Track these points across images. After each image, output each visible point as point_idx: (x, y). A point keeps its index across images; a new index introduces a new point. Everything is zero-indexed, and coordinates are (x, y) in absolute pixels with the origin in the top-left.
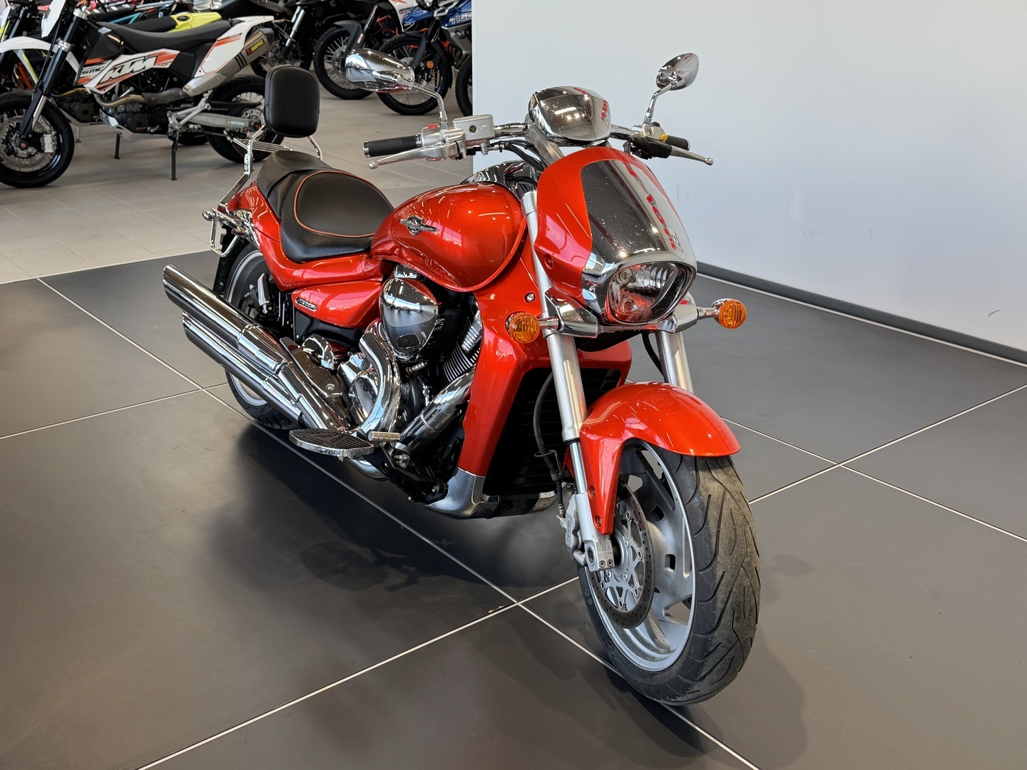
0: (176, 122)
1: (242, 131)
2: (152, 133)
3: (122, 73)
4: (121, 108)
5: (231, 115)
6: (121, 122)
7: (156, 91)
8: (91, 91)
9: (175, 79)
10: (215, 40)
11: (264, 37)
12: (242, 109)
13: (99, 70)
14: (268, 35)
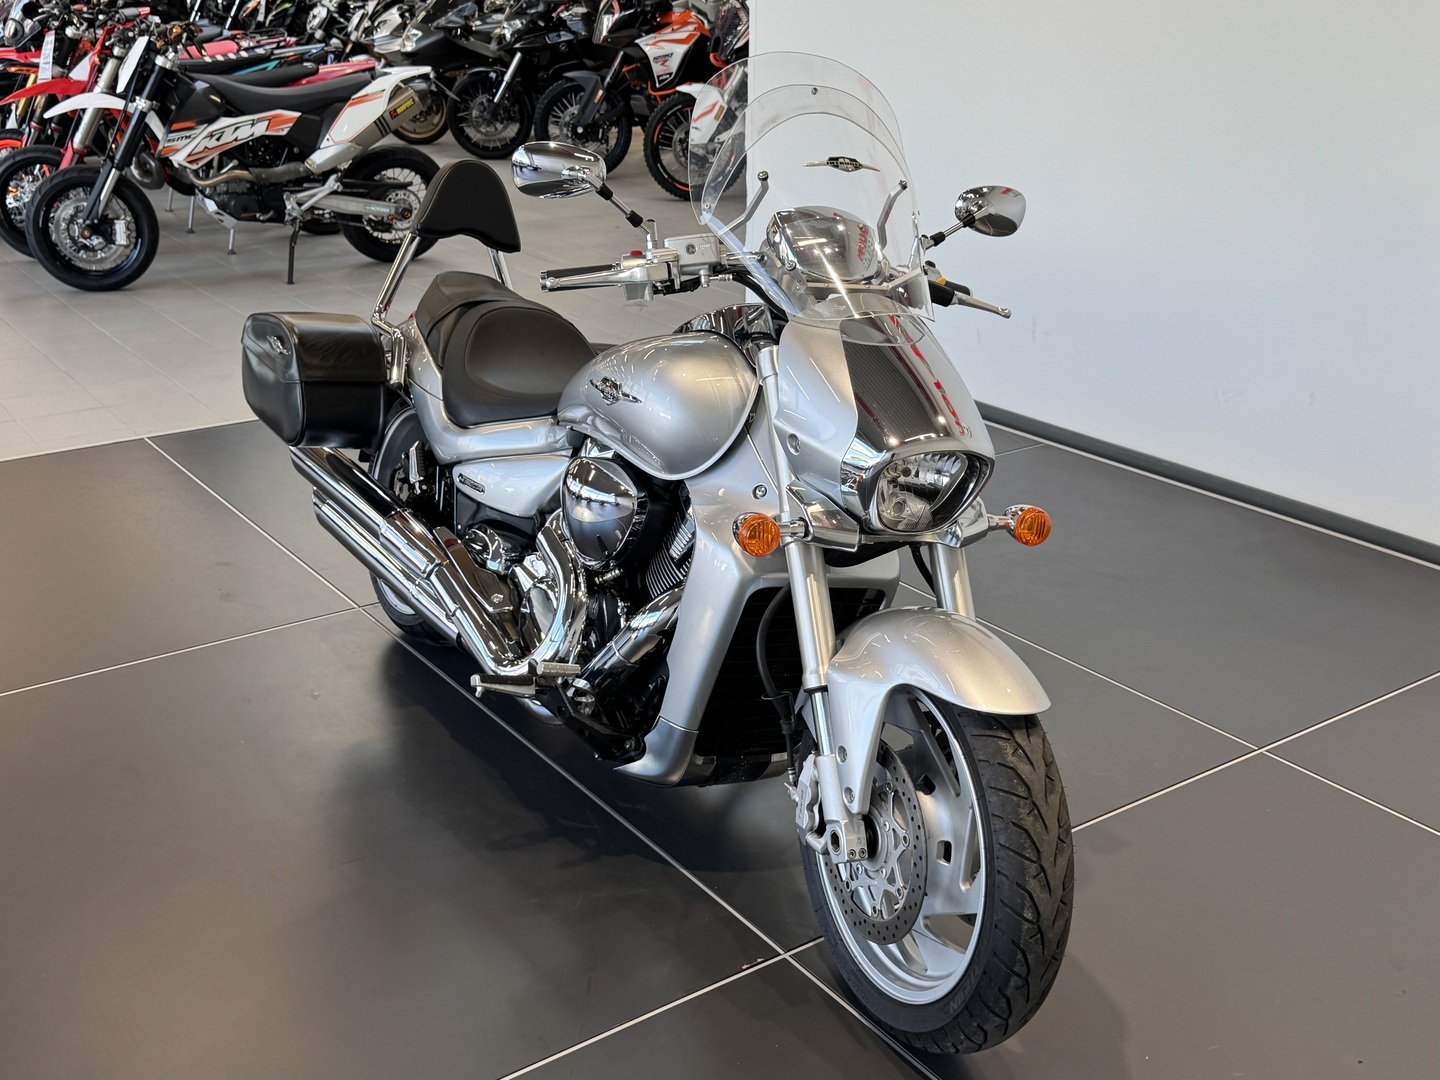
0: (296, 207)
1: (385, 219)
2: (263, 221)
3: (222, 141)
4: (223, 188)
5: (371, 198)
6: (222, 206)
7: (273, 164)
8: (180, 165)
9: (296, 150)
10: (349, 99)
11: (414, 95)
12: (387, 191)
13: (189, 137)
14: (421, 94)
